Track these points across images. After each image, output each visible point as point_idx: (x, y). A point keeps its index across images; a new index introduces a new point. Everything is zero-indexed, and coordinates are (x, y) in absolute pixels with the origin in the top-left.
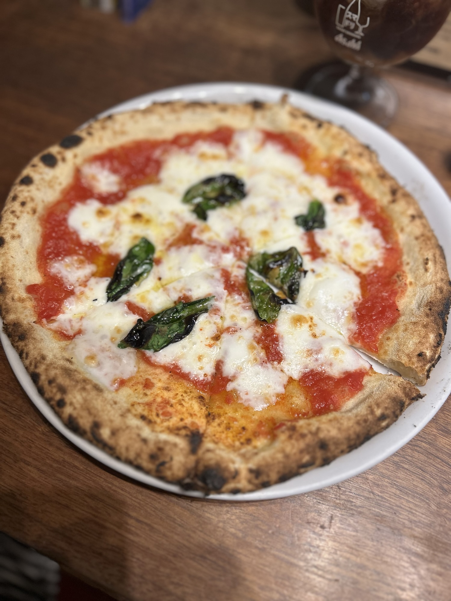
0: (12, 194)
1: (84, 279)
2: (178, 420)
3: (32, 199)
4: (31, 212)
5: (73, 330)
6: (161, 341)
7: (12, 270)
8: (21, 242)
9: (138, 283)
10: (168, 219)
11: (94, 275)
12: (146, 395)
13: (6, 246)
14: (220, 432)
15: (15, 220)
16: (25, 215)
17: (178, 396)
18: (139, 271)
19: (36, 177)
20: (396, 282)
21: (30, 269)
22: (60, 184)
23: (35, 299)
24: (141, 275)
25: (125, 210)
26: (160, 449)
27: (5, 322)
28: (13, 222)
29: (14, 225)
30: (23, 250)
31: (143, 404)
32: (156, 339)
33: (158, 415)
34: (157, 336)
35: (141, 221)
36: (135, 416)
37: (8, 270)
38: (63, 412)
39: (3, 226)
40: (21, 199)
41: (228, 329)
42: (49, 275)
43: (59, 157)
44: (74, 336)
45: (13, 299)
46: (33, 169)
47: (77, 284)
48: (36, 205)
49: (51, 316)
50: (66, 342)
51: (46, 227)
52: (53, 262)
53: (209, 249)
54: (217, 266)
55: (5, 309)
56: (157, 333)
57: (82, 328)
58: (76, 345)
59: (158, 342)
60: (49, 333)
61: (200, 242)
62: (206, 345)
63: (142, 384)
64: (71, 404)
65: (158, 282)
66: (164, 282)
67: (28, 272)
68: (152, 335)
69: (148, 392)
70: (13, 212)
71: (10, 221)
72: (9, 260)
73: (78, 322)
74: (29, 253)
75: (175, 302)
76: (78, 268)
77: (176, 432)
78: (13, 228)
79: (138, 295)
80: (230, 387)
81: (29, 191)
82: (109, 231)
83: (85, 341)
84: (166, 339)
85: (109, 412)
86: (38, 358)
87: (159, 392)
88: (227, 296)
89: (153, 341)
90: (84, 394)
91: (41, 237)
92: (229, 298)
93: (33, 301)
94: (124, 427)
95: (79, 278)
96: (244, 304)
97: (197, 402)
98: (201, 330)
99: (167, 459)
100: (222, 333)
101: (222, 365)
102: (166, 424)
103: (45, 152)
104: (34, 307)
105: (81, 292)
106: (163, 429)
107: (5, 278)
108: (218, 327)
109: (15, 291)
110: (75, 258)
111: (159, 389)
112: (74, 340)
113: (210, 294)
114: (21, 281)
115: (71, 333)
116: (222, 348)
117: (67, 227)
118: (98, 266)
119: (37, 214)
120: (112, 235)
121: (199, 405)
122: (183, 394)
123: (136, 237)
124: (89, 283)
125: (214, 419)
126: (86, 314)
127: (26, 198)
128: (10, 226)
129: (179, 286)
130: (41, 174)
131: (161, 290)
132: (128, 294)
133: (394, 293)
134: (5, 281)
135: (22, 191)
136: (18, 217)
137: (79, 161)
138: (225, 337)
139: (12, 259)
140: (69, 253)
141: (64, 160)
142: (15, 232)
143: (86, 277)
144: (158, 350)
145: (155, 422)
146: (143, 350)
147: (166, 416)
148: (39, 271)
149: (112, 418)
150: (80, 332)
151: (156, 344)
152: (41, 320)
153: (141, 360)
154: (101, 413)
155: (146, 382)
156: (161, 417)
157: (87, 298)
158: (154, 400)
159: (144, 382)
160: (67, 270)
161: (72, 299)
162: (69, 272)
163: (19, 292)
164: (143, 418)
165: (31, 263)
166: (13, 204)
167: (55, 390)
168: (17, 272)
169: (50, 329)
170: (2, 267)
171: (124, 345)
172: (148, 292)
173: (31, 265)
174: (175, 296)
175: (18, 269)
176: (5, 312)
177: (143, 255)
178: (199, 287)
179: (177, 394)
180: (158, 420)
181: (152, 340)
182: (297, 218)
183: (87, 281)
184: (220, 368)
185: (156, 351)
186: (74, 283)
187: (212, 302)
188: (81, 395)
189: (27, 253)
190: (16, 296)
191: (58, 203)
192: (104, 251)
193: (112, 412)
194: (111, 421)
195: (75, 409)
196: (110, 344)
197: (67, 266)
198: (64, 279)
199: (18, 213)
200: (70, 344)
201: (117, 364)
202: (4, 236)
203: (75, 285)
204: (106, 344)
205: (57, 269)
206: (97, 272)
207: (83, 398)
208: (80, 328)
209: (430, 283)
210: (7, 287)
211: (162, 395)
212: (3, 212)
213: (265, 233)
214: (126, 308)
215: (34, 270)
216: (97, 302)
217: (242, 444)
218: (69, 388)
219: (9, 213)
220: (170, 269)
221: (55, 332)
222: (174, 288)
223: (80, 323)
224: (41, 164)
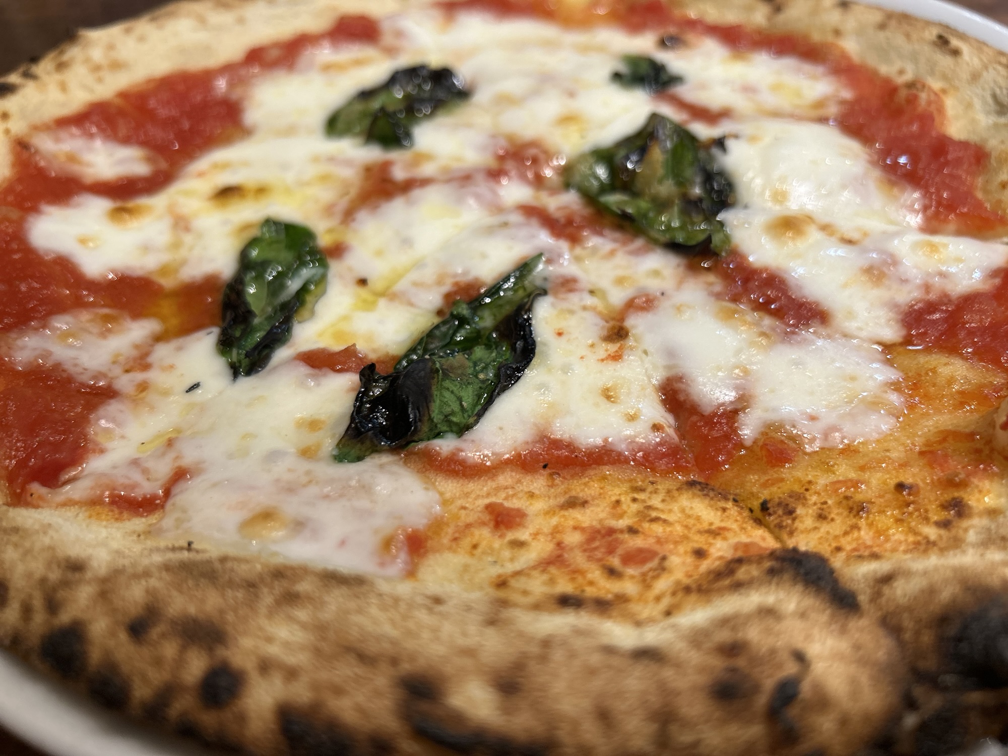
1: (134, 353)
2: (690, 560)
5: (156, 480)
6: (468, 396)
9: (305, 312)
10: (312, 171)
11: (159, 338)
12: (519, 545)
14: (846, 533)
17: (624, 507)
18: (294, 286)
20: (916, 97)
24: (304, 290)
25: (189, 194)
26: (733, 649)
31: (534, 568)
32: (447, 394)
33: (612, 573)
34: (447, 384)
35: (242, 198)
36: (537, 607)
41: (631, 306)
42: (14, 372)
44: (167, 493)
47: (117, 371)
49: (60, 469)
50: (144, 520)
52: (13, 335)
53: (455, 184)
54: (498, 209)
56: (446, 375)
57: (188, 460)
58: (185, 511)
59: (460, 399)
60: (70, 513)
61: (425, 182)
62: (603, 360)
63: (484, 524)
64: (266, 666)
65: (363, 292)
66: (377, 283)
68: (430, 388)
69: (523, 535)
73: (163, 454)
75: (441, 310)
76: (103, 335)
77: (727, 582)
79: (320, 335)
82: (164, 239)
83: (215, 485)
84: (477, 387)
85: (435, 630)
86: (55, 575)
87: (554, 521)
88: (571, 249)
89: (441, 407)
90: (302, 614)
92: (578, 251)
94: (534, 650)
95: (118, 355)
96: (627, 248)
97: (694, 495)
98: (560, 334)
99: (791, 669)
100: (622, 320)
101: (682, 386)
102: (663, 584)
105: (139, 385)
106: (666, 602)
108: (600, 314)
110: (86, 315)
111: (550, 512)
112: (169, 503)
115: (149, 487)
116: (651, 349)
117: (29, 251)
118: (163, 320)
120: (176, 245)
121: (707, 501)
122: (636, 496)
123: (246, 227)
124: (154, 358)
125: (790, 512)
126: (178, 431)
129: (428, 274)
131: (382, 301)
132: (289, 344)
133: (927, 119)
137: (17, 126)
138: (636, 323)
140: (59, 307)
143: (136, 347)
144: (471, 420)
145: (622, 599)
146: (421, 445)
147: (644, 561)
149: (461, 642)
150: (180, 475)
151: (455, 407)
152: (23, 489)
153: (432, 475)
154: (410, 645)
155: (491, 513)
156: (630, 571)
157: (166, 393)
158: (559, 544)
159: (486, 517)
160: (71, 346)
161: (113, 407)
162: (80, 348)
164: (566, 602)
167: (170, 650)
169: (69, 502)
171: (354, 453)
172: (346, 318)
174: (433, 299)
177: (286, 256)
178: (484, 256)
179: (618, 502)
180: (629, 587)
181: (438, 402)
182: (615, 77)
183: (147, 354)
184: (682, 397)
185: (465, 430)
186: (103, 369)
187: (543, 270)
188: (291, 619)
192: (168, 283)
193: (448, 628)
194: (469, 652)
195: (291, 674)
196: (305, 465)
197: (66, 335)
198: (68, 366)
200: (161, 519)
201: (363, 503)
203: (110, 375)
204: (290, 470)
205: (35, 350)
206: (165, 332)
207: (304, 626)
208: (177, 464)
209: (986, 67)
211: (571, 523)
213: (567, 120)
214: (304, 369)
216: (199, 391)
217: (945, 524)
218: (230, 617)
220: (379, 253)
221: (93, 503)
222: (416, 284)
223: (171, 455)
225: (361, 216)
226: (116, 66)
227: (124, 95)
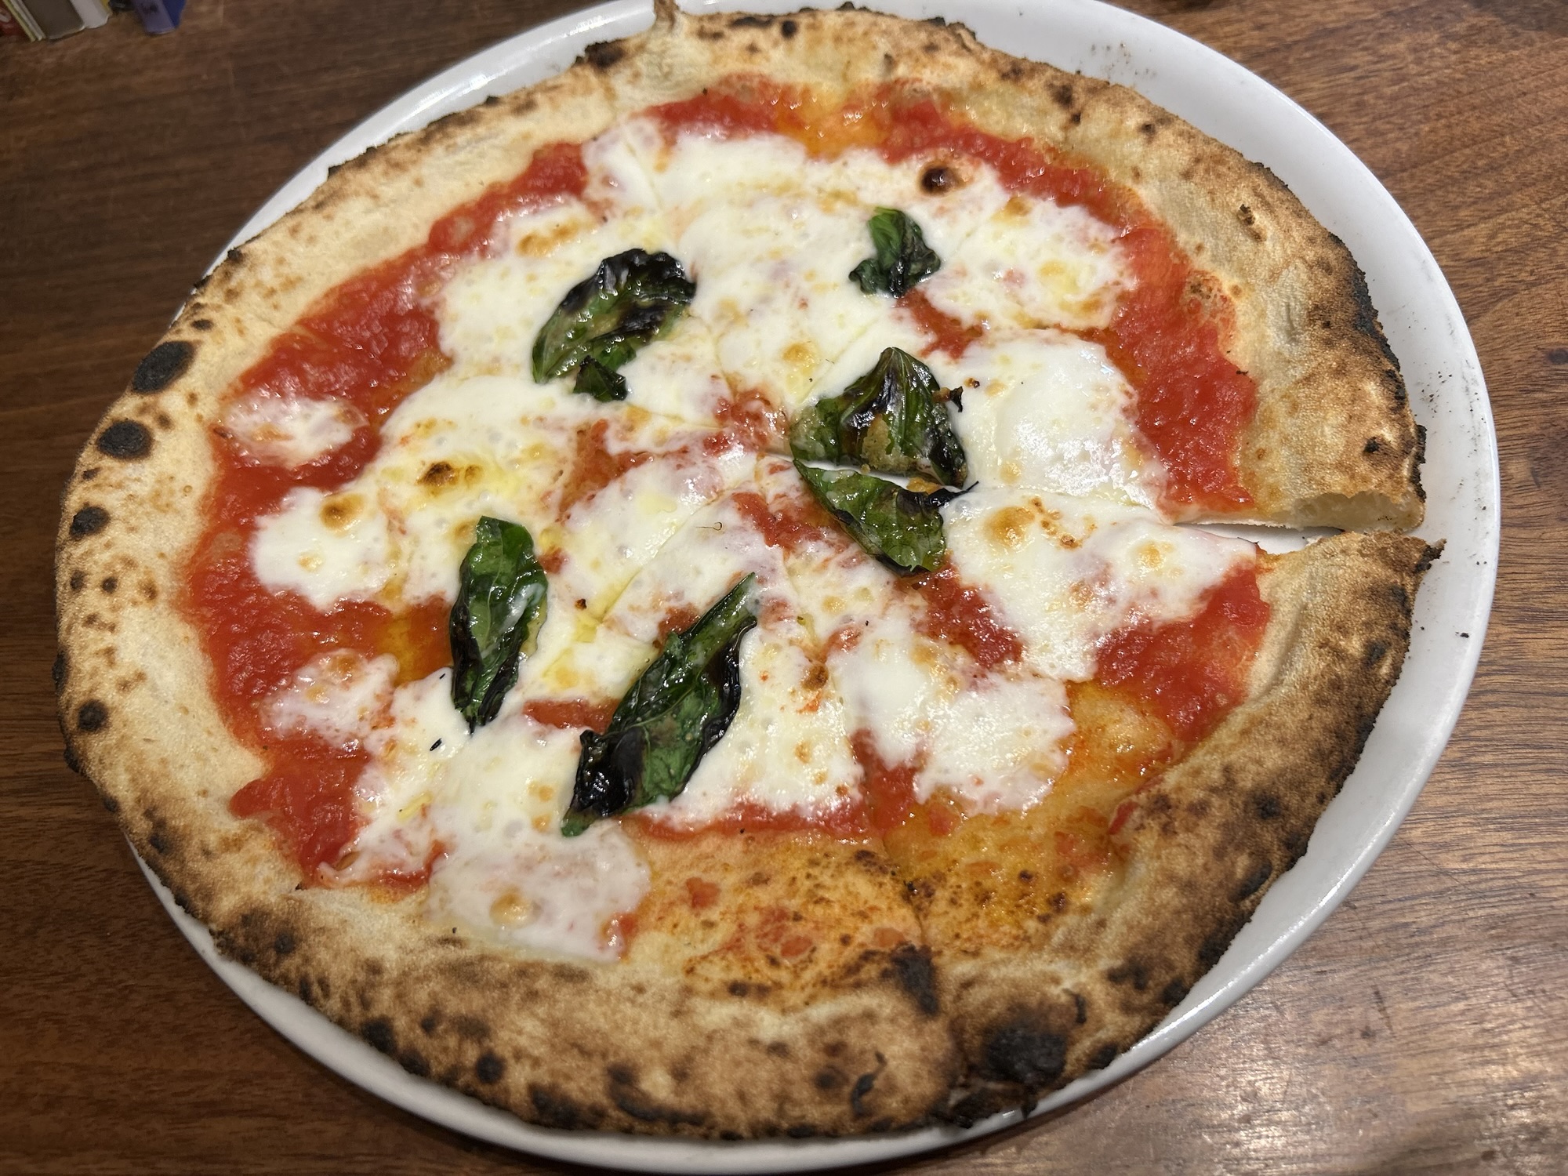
0: (64, 577)
1: (378, 706)
2: (837, 945)
3: (129, 563)
4: (141, 598)
5: (418, 854)
6: (675, 761)
7: (167, 776)
8: (154, 688)
9: (528, 645)
10: (523, 441)
11: (397, 682)
12: (709, 925)
13: (115, 719)
14: (968, 920)
15: (109, 639)
16: (129, 611)
17: (799, 883)
18: (516, 612)
19: (109, 500)
20: (1198, 305)
21: (215, 750)
22: (187, 489)
23: (270, 822)
24: (525, 618)
25: (396, 474)
26: (834, 1049)
27: (214, 927)
28: (102, 646)
29: (109, 652)
30: (168, 708)
31: (716, 953)
32: (657, 762)
33: (773, 962)
34: (657, 752)
35: (453, 481)
36: (713, 995)
37: (155, 781)
38: (507, 1091)
39: (79, 671)
40: (96, 574)
41: (834, 641)
42: (277, 742)
43: (148, 421)
44: (429, 868)
45: (207, 853)
46: (90, 483)
47: (366, 729)
48: (148, 572)
49: (338, 846)
50: (414, 897)
51: (203, 620)
52: (268, 701)
53: (673, 462)
54: (715, 494)
55: (198, 890)
56: (654, 745)
57: (442, 835)
58: (446, 891)
59: (668, 767)
60: (354, 895)
61: (639, 458)
62: (800, 711)
63: (683, 901)
64: (519, 1055)
65: (582, 615)
66: (596, 605)
67: (214, 760)
68: (640, 758)
69: (713, 914)
70: (91, 620)
71: (93, 648)
72: (142, 753)
73: (420, 826)
74: (190, 709)
75: (656, 644)
76: (346, 686)
77: (851, 980)
78: (111, 663)
79: (545, 675)
80: (922, 787)
81: (108, 546)
82: (381, 548)
83: (467, 864)
84: (683, 750)
85: (636, 1022)
86: (361, 977)
87: (741, 899)
88: (785, 559)
89: (652, 776)
90: (541, 1010)
91: (204, 650)
92: (792, 560)
93: (267, 829)
94: (701, 1042)
95: (363, 710)
96: (841, 557)
97: (859, 871)
98: (764, 678)
99: (871, 1067)
100: (824, 659)
101: (870, 741)
102: (808, 975)
103: (105, 424)
104: (279, 845)
105: (387, 744)
106: (809, 990)
107: (155, 809)
108: (805, 649)
109: (202, 830)
110: (326, 662)
111: (738, 890)
112: (432, 880)
113: (737, 575)
114: (204, 793)
115: (415, 865)
116: (846, 698)
117: (261, 591)
118: (397, 655)
119: (163, 597)
120: (395, 555)
121: (868, 877)
122: (811, 871)
123: (462, 529)
124: (395, 710)
125: (930, 895)
126: (429, 794)
127: (108, 566)
128: (102, 661)
129: (643, 595)
130: (119, 486)
131: (601, 630)
132: (517, 685)
133: (1207, 336)
134: (158, 814)
135: (89, 553)
136: (112, 628)
137: (208, 407)
138: (837, 664)
139: (149, 746)
140: (301, 657)
141: (165, 422)
142: (122, 672)
143: (378, 697)
144: (678, 788)
145: (778, 985)
146: (638, 811)
147: (798, 952)
148: (244, 745)
149: (653, 1034)
150: (438, 851)
151: (664, 775)
152: (314, 871)
153: (645, 842)
154: (616, 1038)
155: (691, 890)
156: (786, 962)
157: (413, 751)
158: (740, 926)
159: (686, 894)
160: (320, 705)
161: (370, 774)
162: (328, 706)
163: (216, 825)
164: (737, 990)
165: (209, 733)
166: (79, 600)
167: (452, 1042)
168: (181, 775)
169: (353, 884)
170: (133, 780)
171: (579, 822)
172: (568, 652)
173: (212, 739)
174: (647, 628)
175: (182, 766)
176: (203, 899)
177: (505, 566)
178: (698, 572)
179: (794, 879)
180: (784, 976)
181: (649, 771)
182: (855, 275)
183: (389, 706)
184: (869, 751)
185: (673, 795)
186: (354, 729)
187: (755, 592)
188: (534, 1015)
189: (186, 711)
190: (212, 840)
191: (206, 540)
192: (395, 606)
193: (645, 1018)
194: (656, 1044)
195: (536, 1062)
196: (539, 840)
197: (314, 692)
198: (323, 732)
199: (107, 617)
200: (428, 895)
201: (587, 882)
202: (98, 695)
203: (361, 735)
204: (527, 845)
205: (290, 714)
206: (402, 671)
207: (543, 1021)
208: (433, 838)
209: (1287, 264)
210: (176, 830)
211: (753, 902)
212: (62, 634)
213: (795, 352)
214: (531, 724)
215: (226, 748)
216: (442, 748)
217: (1044, 919)
218: (491, 1014)
219: (81, 628)
220: (596, 565)
221: (372, 883)
222: (632, 608)
223: (427, 828)
224: (107, 462)
225: (576, 510)
227: (304, 322)
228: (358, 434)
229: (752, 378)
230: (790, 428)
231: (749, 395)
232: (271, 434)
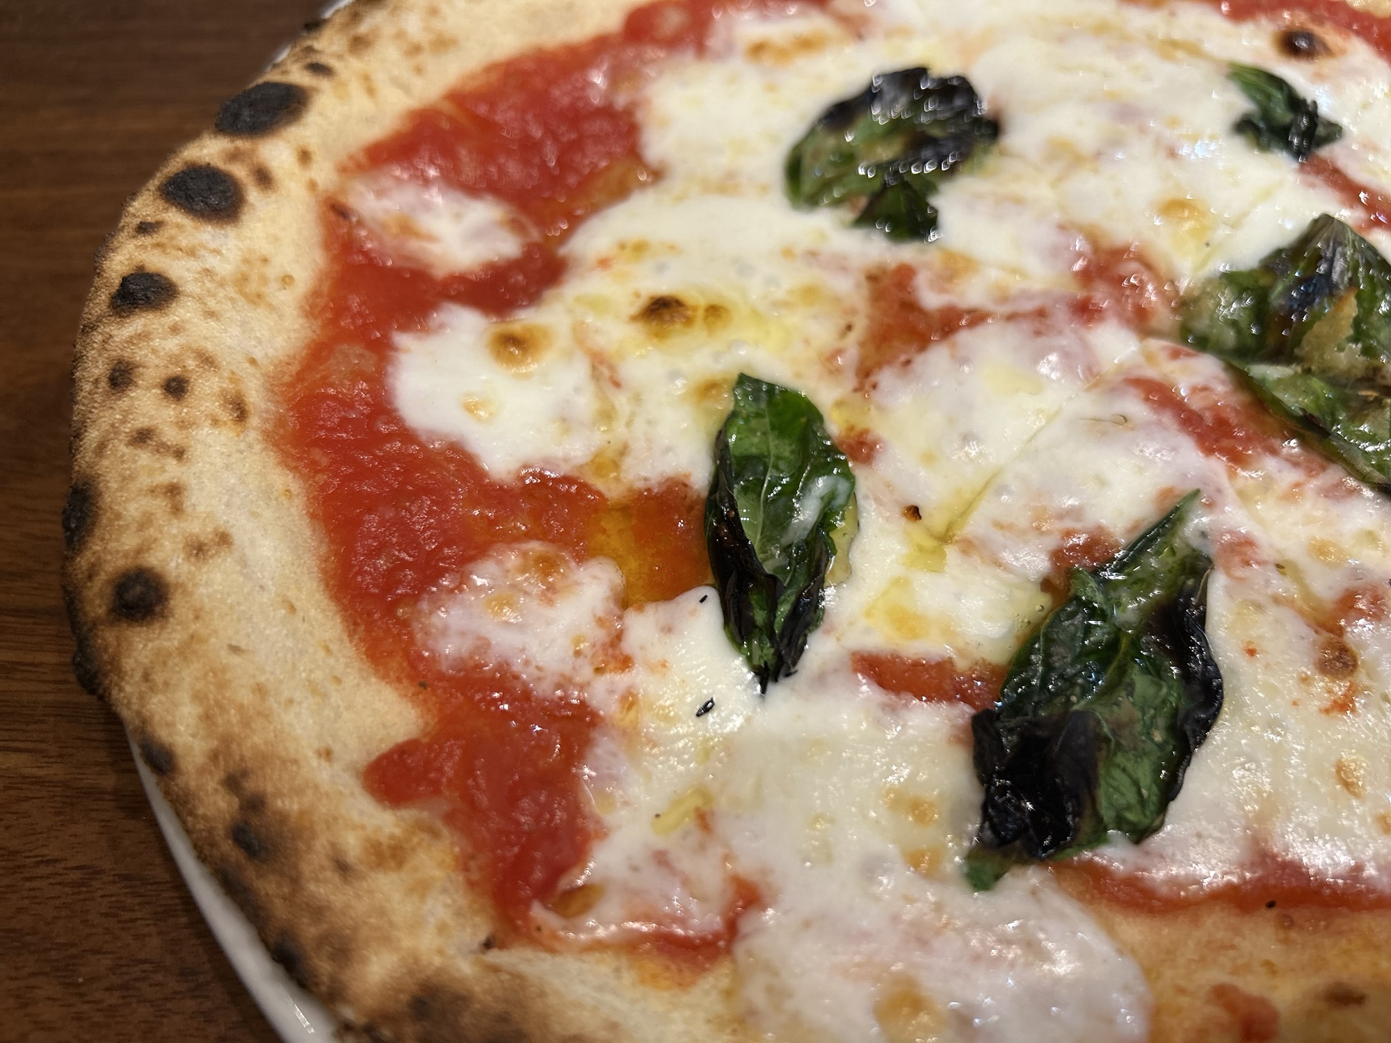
0: (95, 368)
1: (601, 635)
3: (208, 361)
4: (225, 416)
5: (708, 900)
6: (1146, 776)
7: (266, 716)
8: (243, 562)
9: (836, 563)
10: (791, 279)
11: (625, 601)
13: (179, 605)
15: (172, 470)
16: (205, 432)
18: (806, 513)
19: (177, 269)
21: (338, 680)
22: (287, 280)
23: (450, 818)
24: (825, 522)
25: (598, 305)
27: (349, 1013)
28: (163, 479)
29: (174, 491)
30: (265, 598)
32: (1117, 773)
34: (1120, 759)
35: (689, 322)
37: (246, 723)
39: (118, 516)
40: (153, 369)
41: (1347, 605)
42: (442, 677)
43: (240, 171)
44: (732, 928)
45: (343, 868)
46: (147, 240)
47: (586, 673)
48: (234, 378)
49: (558, 870)
50: (710, 980)
51: (314, 467)
52: (424, 606)
53: (1026, 326)
55: (323, 939)
56: (1118, 746)
57: (746, 866)
58: (775, 973)
59: (1137, 784)
60: (601, 969)
62: (1327, 711)
65: (914, 528)
66: (935, 518)
67: (335, 698)
68: (1094, 768)
70: (143, 437)
71: (145, 481)
72: (224, 669)
73: (702, 847)
74: (297, 605)
75: (1046, 585)
76: (550, 594)
78: (177, 510)
79: (868, 614)
81: (175, 330)
82: (585, 403)
83: (807, 924)
84: (1154, 758)
88: (1232, 475)
89: (1110, 796)
91: (313, 516)
92: (1242, 481)
93: (445, 832)
95: (578, 641)
96: (1314, 483)
98: (1252, 652)
100: (1339, 631)
103: (174, 166)
104: (463, 864)
105: (624, 698)
107: (245, 774)
108: (1301, 612)
109: (332, 821)
110: (512, 559)
112: (740, 949)
113: (1166, 493)
114: (327, 754)
115: (703, 918)
117: (407, 435)
118: (619, 561)
119: (254, 421)
120: (607, 415)
123: (708, 389)
124: (630, 644)
126: (703, 793)
127: (175, 359)
128: (159, 505)
129: (1017, 508)
130: (191, 252)
131: (951, 552)
132: (824, 625)
134: (250, 785)
135: (145, 336)
136: (179, 454)
137: (324, 173)
139: (235, 660)
140: (474, 545)
141: (264, 178)
142: (194, 527)
143: (600, 622)
144: (1154, 820)
148: (385, 677)
150: (745, 895)
151: (1131, 797)
152: (519, 914)
153: (1104, 910)
155: (1230, 1009)
157: (666, 715)
159: (1222, 1016)
160: (508, 625)
161: (601, 747)
162: (521, 627)
163: (355, 816)
165: (328, 650)
166: (124, 403)
168: (288, 717)
169: (598, 946)
170: (207, 718)
171: (990, 868)
172: (900, 583)
173: (332, 661)
174: (1036, 562)
175: (291, 701)
176: (332, 958)
177: (778, 448)
178: (1102, 482)
181: (1107, 788)
182: (1242, 128)
183: (618, 637)
185: (1140, 834)
186: (567, 669)
187: (1199, 521)
189: (292, 609)
190: (352, 844)
191: (318, 353)
192: (611, 488)
196: (927, 892)
197: (498, 602)
198: (517, 665)
199: (171, 435)
200: (736, 977)
202: (153, 560)
203: (578, 680)
204: (906, 900)
205: (463, 634)
206: (629, 586)
208: (731, 872)
210: (283, 817)
212: (85, 456)
213: (1176, 207)
214: (866, 688)
215: (352, 679)
216: (716, 714)
219: (123, 449)
220: (929, 458)
221: (630, 946)
222: (999, 525)
223: (717, 851)
224: (174, 216)
225: (886, 377)
226: (443, 44)
227: (457, 97)
228: (530, 251)
229: (1122, 232)
230: (1185, 305)
231: (1119, 254)
232: (407, 228)
